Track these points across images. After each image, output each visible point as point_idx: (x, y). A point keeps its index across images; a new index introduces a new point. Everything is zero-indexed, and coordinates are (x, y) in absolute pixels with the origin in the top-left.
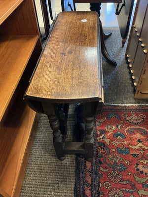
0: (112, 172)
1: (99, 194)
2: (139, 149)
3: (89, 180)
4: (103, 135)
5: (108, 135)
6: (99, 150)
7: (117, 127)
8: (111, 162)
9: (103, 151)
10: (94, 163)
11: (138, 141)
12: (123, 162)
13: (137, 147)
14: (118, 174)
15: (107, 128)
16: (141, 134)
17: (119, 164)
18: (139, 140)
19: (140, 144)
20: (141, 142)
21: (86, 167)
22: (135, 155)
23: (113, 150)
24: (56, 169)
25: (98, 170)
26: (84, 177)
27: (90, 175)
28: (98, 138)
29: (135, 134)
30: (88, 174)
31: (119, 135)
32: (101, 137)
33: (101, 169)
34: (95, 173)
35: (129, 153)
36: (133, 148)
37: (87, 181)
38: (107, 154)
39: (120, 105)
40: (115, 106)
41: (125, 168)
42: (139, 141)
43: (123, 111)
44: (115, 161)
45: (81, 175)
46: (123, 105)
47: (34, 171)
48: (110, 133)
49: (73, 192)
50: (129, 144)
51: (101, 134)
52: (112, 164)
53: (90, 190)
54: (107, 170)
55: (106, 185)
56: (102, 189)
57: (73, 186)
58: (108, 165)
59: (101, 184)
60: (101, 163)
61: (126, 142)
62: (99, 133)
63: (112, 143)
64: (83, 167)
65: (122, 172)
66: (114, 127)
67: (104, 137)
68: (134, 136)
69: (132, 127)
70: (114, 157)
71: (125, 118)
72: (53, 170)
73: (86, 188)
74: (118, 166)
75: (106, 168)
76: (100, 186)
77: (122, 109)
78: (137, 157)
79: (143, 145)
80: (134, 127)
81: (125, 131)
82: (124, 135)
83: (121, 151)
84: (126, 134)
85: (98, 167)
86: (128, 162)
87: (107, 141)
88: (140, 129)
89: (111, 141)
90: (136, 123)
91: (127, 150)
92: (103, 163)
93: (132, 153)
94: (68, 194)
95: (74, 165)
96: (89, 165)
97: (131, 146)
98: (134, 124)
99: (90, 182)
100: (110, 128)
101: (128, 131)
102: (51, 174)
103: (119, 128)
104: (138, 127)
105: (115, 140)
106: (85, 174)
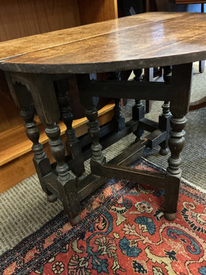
0: (83, 259)
1: (38, 268)
2: (155, 265)
3: (48, 242)
4: (124, 208)
5: (131, 213)
6: (97, 221)
7: (158, 213)
8: (95, 246)
9: (101, 226)
10: (75, 231)
11: (168, 253)
12: (110, 260)
13: (155, 259)
14: (86, 269)
15: (140, 204)
16: (187, 248)
17: (102, 257)
18: (173, 253)
19: (167, 260)
20: (174, 258)
21: (62, 227)
22: (140, 266)
23: (117, 236)
24: (35, 206)
25: (70, 242)
26: (47, 236)
27: (55, 239)
28: (113, 207)
29: (175, 238)
30: (55, 235)
31: (146, 224)
32: (118, 209)
33: (75, 244)
34: (62, 243)
35: (134, 257)
36: (150, 256)
37: (44, 242)
38: (101, 234)
39: (198, 188)
40: (188, 185)
41: (105, 269)
42: (171, 255)
43: (194, 198)
44: (101, 251)
45: (47, 231)
46: (205, 192)
48: (136, 212)
49: (20, 240)
50: (149, 246)
51: (122, 205)
52: (94, 250)
53: (36, 254)
54: (79, 251)
55: (56, 265)
56: (48, 265)
57: (27, 235)
58: (88, 246)
59: (53, 259)
60: (82, 236)
61: (146, 240)
62: (120, 201)
63: (126, 226)
64: (58, 224)
65: (94, 271)
66: (151, 209)
67: (121, 212)
68: (171, 242)
69: (183, 228)
70: (107, 244)
71: (185, 210)
72: (32, 205)
73: (35, 248)
74: (98, 258)
75: (81, 248)
76: (50, 261)
77: (196, 195)
78: (139, 272)
79: (170, 265)
80: (186, 230)
81: (164, 226)
82: (155, 228)
83: (126, 244)
84: (161, 230)
85: (74, 238)
86: (118, 267)
87: (120, 219)
88: (194, 239)
89: (126, 222)
90: (196, 227)
91: (136, 251)
92: (85, 239)
93: (138, 261)
94: (14, 238)
95: (54, 216)
96: (67, 227)
97: (147, 251)
98: (192, 226)
99: (46, 246)
100: (144, 207)
101: (168, 228)
102: (26, 207)
103: (159, 215)
104: (194, 235)
105: (134, 226)
106: (52, 233)
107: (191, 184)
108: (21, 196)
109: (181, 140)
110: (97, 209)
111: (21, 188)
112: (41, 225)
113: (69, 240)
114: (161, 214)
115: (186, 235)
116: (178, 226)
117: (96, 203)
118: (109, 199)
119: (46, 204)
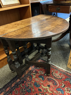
0: (24, 89)
1: (11, 93)
2: (44, 89)
3: (13, 85)
4: (35, 73)
5: (37, 75)
6: (27, 78)
7: (45, 74)
9: (29, 79)
10: (21, 81)
11: (48, 85)
12: (32, 89)
13: (44, 87)
14: (25, 92)
15: (40, 72)
16: (53, 84)
17: (29, 88)
18: (49, 85)
19: (48, 88)
20: (49, 87)
21: (17, 80)
22: (40, 90)
23: (33, 82)
24: (8, 74)
25: (20, 84)
26: (12, 83)
28: (32, 73)
29: (50, 81)
30: (15, 83)
31: (42, 77)
33: (21, 85)
34: (17, 85)
38: (29, 81)
39: (56, 66)
40: (53, 65)
41: (30, 91)
42: (49, 86)
43: (55, 69)
44: (29, 86)
46: (58, 67)
47: (2, 71)
48: (39, 74)
49: (4, 85)
50: (43, 84)
51: (34, 72)
52: (27, 86)
53: (9, 89)
54: (22, 87)
55: (16, 92)
56: (13, 92)
57: (6, 83)
58: (25, 85)
59: (15, 90)
60: (23, 82)
61: (42, 82)
63: (36, 78)
65: (27, 92)
66: (43, 73)
67: (34, 74)
69: (52, 78)
70: (31, 84)
71: (53, 73)
72: (7, 74)
73: (9, 87)
74: (28, 89)
75: (23, 86)
76: (14, 90)
77: (56, 68)
78: (40, 91)
79: (48, 89)
80: (53, 79)
81: (47, 78)
82: (44, 79)
83: (36, 84)
84: (46, 79)
85: (21, 83)
86: (34, 90)
87: (34, 77)
88: (55, 81)
89: (36, 77)
90: (55, 78)
91: (39, 86)
92: (24, 83)
93: (39, 88)
94: (2, 85)
95: (14, 77)
96: (18, 80)
97: (42, 85)
98: (54, 77)
99: (12, 86)
100: (41, 73)
101: (48, 78)
102: (5, 75)
103: (45, 75)
104: (55, 80)
105: (38, 79)
106: (14, 82)
107: (54, 65)
108: (3, 71)
109: (50, 54)
110: (27, 74)
111: (3, 69)
112: (10, 80)
113: (19, 84)
114: (46, 74)
115: (53, 80)
116: (51, 77)
117: (27, 72)
118: (31, 71)
119: (11, 74)
